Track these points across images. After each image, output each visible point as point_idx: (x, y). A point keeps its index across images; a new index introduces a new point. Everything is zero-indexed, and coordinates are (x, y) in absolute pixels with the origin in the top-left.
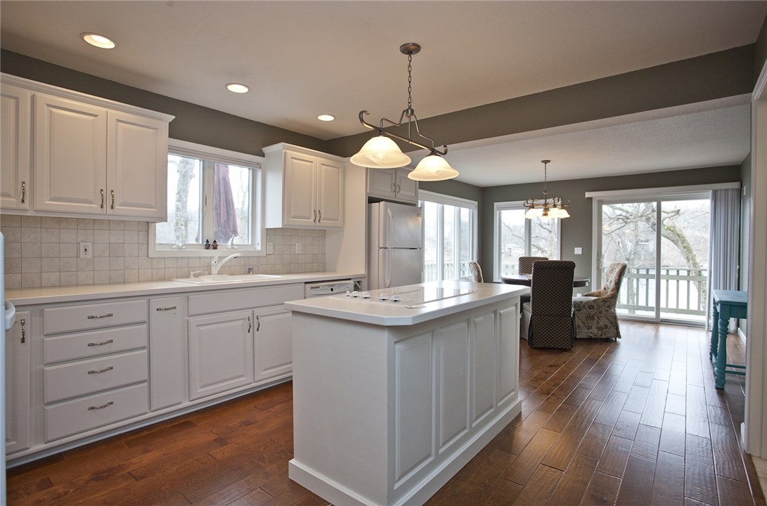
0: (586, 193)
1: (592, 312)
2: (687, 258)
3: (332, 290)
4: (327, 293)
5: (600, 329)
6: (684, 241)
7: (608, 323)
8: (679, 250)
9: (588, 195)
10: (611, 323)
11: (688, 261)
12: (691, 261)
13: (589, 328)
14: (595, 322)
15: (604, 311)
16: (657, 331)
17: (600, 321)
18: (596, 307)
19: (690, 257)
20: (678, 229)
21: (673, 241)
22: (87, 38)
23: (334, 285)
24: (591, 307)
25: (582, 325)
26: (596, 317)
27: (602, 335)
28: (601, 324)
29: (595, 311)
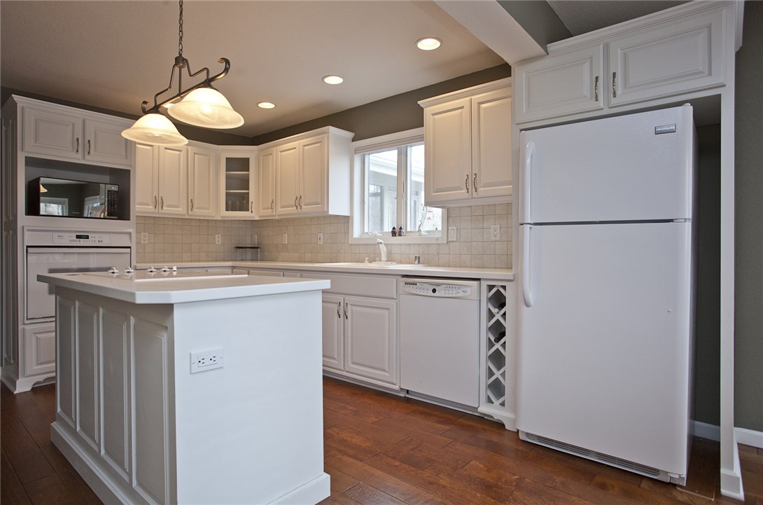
3: (434, 291)
4: (425, 294)
22: (260, 105)
23: (439, 285)
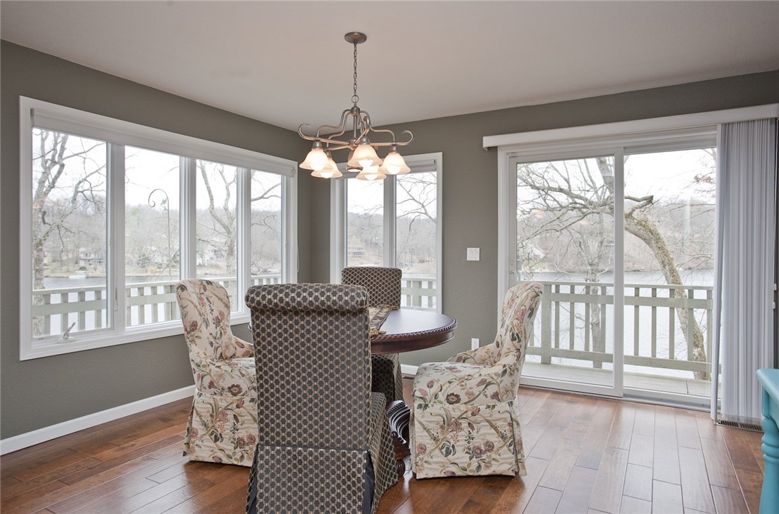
0: (485, 138)
1: (456, 411)
2: (663, 262)
5: (475, 452)
6: (658, 239)
7: (494, 439)
8: (652, 253)
9: (488, 141)
10: (503, 437)
11: (664, 267)
12: (667, 267)
13: (448, 453)
14: (463, 435)
15: (483, 408)
16: (618, 415)
17: (474, 433)
18: (464, 398)
19: (666, 261)
20: (651, 223)
21: (645, 240)
24: (453, 399)
25: (430, 444)
26: (464, 424)
27: (479, 467)
28: (478, 441)
29: (463, 408)
